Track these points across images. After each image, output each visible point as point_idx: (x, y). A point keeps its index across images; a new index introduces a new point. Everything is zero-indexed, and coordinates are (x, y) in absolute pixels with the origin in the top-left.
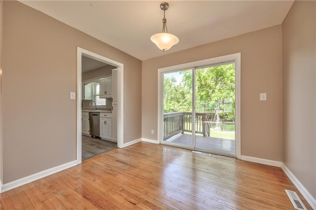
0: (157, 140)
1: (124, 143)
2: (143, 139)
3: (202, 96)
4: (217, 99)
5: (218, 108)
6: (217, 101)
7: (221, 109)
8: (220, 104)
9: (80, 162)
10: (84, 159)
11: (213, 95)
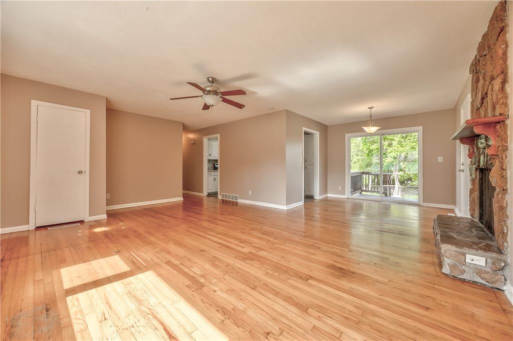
0: (345, 195)
1: (320, 195)
2: (329, 195)
3: (372, 151)
4: (396, 156)
5: (397, 167)
6: (396, 157)
7: (401, 170)
8: (399, 162)
9: (303, 204)
10: (305, 201)
11: (390, 150)
